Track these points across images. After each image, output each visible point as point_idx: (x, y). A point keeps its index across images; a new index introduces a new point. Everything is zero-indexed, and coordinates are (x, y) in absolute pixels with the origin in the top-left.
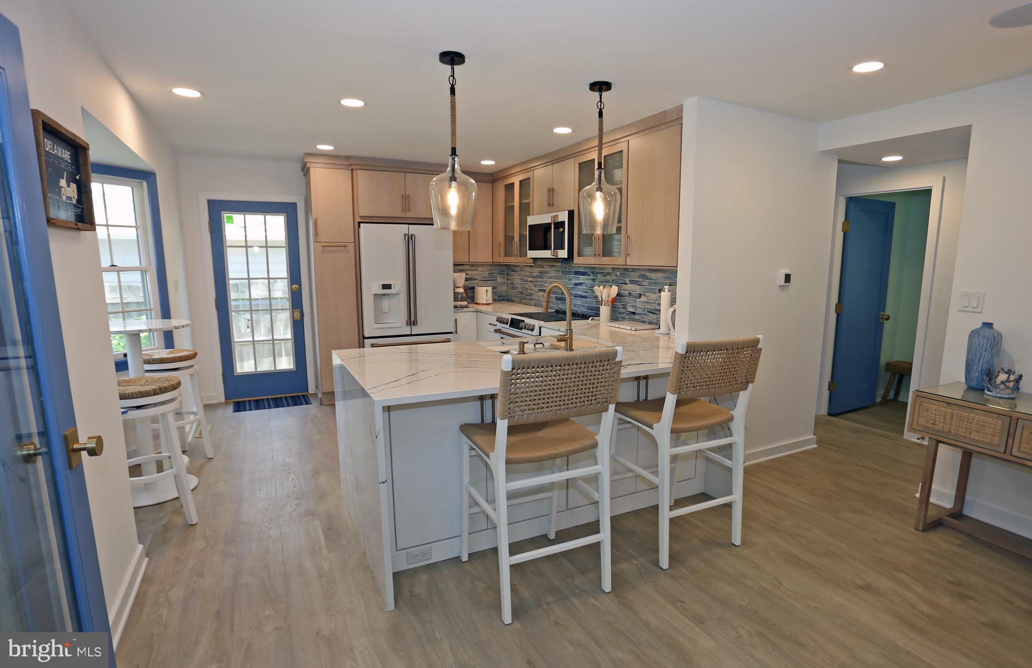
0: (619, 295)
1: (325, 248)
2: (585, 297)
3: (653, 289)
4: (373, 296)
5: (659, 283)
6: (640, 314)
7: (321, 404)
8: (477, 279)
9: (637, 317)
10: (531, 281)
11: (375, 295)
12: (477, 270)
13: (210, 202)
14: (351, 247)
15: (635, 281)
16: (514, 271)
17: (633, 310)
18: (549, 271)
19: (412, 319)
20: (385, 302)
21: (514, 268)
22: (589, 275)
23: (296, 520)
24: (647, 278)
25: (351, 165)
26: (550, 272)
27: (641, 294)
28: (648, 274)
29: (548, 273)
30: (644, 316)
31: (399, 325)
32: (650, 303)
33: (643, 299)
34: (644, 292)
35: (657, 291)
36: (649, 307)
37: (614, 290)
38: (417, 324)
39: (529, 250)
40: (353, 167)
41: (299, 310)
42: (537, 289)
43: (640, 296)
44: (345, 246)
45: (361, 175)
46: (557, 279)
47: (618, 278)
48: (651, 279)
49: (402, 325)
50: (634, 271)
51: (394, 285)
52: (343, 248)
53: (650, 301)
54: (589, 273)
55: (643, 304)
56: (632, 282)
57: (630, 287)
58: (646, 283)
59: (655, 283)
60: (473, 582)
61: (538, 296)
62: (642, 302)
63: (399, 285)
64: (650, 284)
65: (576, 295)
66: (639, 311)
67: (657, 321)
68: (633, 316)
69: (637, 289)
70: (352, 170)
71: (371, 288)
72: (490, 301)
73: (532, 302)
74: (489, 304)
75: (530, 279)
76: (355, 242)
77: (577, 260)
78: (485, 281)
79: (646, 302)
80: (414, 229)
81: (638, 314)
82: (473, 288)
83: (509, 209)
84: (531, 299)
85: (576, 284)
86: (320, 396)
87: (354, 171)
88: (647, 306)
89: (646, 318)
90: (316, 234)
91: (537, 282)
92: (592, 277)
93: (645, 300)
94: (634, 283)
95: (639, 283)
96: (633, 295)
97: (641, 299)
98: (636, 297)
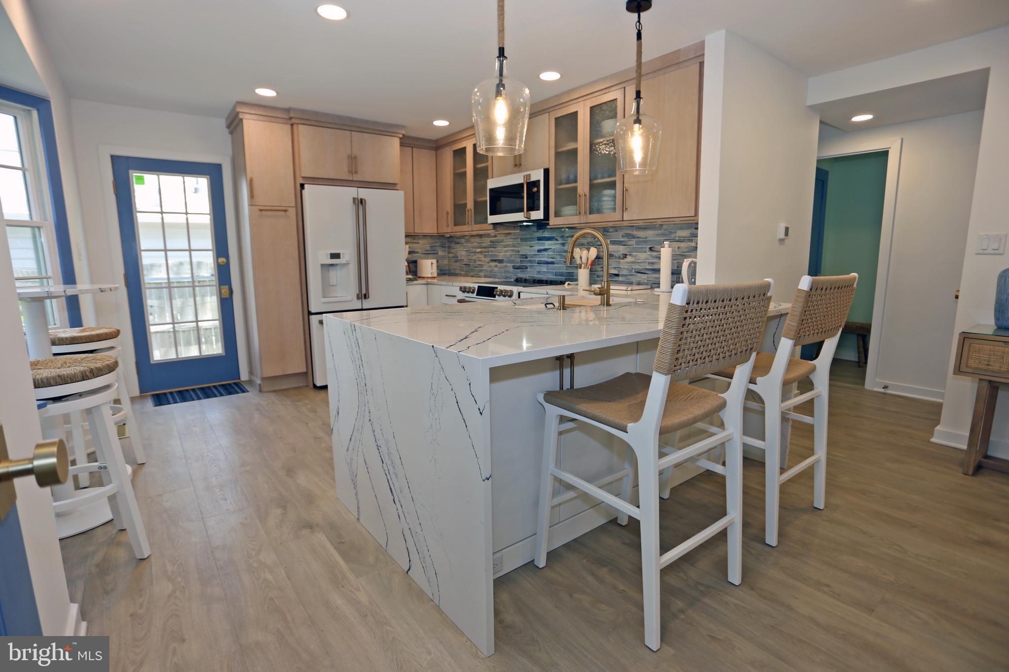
0: (598, 257)
1: (264, 213)
2: (553, 263)
3: (642, 248)
4: (319, 267)
5: (651, 241)
6: (626, 275)
7: (260, 391)
8: (418, 253)
9: (620, 279)
10: (480, 252)
11: (322, 265)
12: (418, 243)
13: (114, 158)
14: (292, 212)
15: (618, 241)
16: (458, 243)
17: (616, 272)
18: (503, 239)
19: (364, 292)
20: (334, 275)
21: (458, 240)
22: (556, 240)
23: (291, 535)
24: (634, 237)
25: (291, 118)
26: (505, 241)
27: (626, 255)
28: (635, 233)
29: (502, 242)
30: (630, 277)
31: (349, 298)
32: (638, 263)
33: (629, 259)
34: (629, 252)
36: (637, 267)
37: (593, 252)
38: (369, 297)
39: (490, 215)
40: (293, 121)
41: (227, 287)
42: (488, 259)
43: (625, 256)
44: (285, 211)
45: (303, 130)
46: (515, 247)
48: (638, 238)
49: (352, 299)
50: (616, 231)
51: (344, 254)
52: (283, 213)
53: (639, 261)
54: (557, 238)
55: (630, 265)
58: (633, 242)
59: (644, 242)
60: (571, 596)
61: (490, 267)
62: (628, 263)
63: (348, 255)
64: (637, 243)
65: (539, 262)
66: (625, 272)
67: (647, 281)
68: (617, 279)
69: (622, 249)
70: (292, 125)
71: (317, 257)
72: (435, 275)
73: (482, 274)
74: (434, 277)
75: (479, 250)
76: (296, 207)
77: (553, 221)
78: (427, 254)
79: (633, 262)
80: (363, 193)
81: (623, 275)
82: (415, 262)
83: (460, 176)
84: (481, 271)
85: (539, 251)
86: (259, 382)
87: (295, 126)
88: (634, 266)
89: (634, 279)
90: (252, 196)
91: (488, 252)
92: (560, 241)
93: (633, 259)
94: (617, 244)
95: (624, 243)
96: (615, 256)
97: (626, 260)
98: (619, 258)
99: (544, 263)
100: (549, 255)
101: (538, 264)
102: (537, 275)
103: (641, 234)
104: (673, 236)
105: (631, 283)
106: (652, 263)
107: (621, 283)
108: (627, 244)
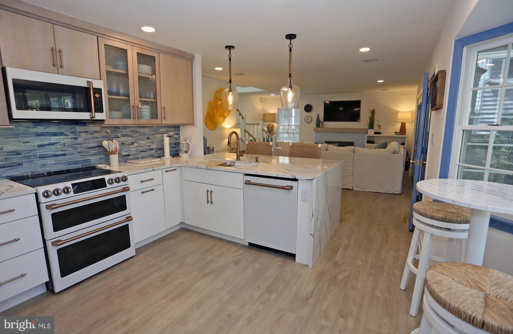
2: (65, 155)
3: (142, 138)
5: (147, 134)
6: (134, 155)
9: (131, 157)
15: (127, 135)
17: (127, 153)
22: (65, 135)
24: (137, 132)
27: (133, 142)
28: (138, 130)
32: (141, 146)
33: (135, 145)
34: (135, 141)
35: (146, 139)
36: (141, 149)
43: (133, 143)
47: (109, 134)
48: (140, 132)
50: (125, 128)
53: (141, 145)
55: (136, 148)
56: (123, 136)
57: (122, 139)
58: (136, 135)
59: (144, 135)
62: (135, 147)
64: (140, 136)
65: (41, 157)
66: (133, 153)
67: (147, 155)
68: (128, 157)
69: (130, 140)
79: (138, 147)
81: (132, 155)
85: (39, 146)
88: (139, 148)
89: (139, 156)
92: (71, 136)
93: (138, 145)
94: (126, 136)
95: (131, 136)
96: (126, 144)
97: (133, 145)
98: (129, 145)
99: (51, 156)
100: (56, 148)
101: (40, 158)
102: (40, 168)
103: (142, 130)
104: (158, 131)
105: (138, 158)
106: (149, 146)
107: (132, 159)
108: (133, 136)
